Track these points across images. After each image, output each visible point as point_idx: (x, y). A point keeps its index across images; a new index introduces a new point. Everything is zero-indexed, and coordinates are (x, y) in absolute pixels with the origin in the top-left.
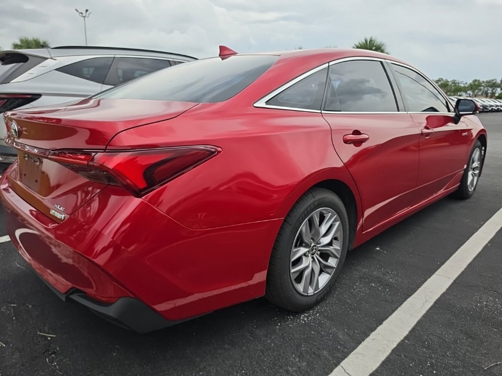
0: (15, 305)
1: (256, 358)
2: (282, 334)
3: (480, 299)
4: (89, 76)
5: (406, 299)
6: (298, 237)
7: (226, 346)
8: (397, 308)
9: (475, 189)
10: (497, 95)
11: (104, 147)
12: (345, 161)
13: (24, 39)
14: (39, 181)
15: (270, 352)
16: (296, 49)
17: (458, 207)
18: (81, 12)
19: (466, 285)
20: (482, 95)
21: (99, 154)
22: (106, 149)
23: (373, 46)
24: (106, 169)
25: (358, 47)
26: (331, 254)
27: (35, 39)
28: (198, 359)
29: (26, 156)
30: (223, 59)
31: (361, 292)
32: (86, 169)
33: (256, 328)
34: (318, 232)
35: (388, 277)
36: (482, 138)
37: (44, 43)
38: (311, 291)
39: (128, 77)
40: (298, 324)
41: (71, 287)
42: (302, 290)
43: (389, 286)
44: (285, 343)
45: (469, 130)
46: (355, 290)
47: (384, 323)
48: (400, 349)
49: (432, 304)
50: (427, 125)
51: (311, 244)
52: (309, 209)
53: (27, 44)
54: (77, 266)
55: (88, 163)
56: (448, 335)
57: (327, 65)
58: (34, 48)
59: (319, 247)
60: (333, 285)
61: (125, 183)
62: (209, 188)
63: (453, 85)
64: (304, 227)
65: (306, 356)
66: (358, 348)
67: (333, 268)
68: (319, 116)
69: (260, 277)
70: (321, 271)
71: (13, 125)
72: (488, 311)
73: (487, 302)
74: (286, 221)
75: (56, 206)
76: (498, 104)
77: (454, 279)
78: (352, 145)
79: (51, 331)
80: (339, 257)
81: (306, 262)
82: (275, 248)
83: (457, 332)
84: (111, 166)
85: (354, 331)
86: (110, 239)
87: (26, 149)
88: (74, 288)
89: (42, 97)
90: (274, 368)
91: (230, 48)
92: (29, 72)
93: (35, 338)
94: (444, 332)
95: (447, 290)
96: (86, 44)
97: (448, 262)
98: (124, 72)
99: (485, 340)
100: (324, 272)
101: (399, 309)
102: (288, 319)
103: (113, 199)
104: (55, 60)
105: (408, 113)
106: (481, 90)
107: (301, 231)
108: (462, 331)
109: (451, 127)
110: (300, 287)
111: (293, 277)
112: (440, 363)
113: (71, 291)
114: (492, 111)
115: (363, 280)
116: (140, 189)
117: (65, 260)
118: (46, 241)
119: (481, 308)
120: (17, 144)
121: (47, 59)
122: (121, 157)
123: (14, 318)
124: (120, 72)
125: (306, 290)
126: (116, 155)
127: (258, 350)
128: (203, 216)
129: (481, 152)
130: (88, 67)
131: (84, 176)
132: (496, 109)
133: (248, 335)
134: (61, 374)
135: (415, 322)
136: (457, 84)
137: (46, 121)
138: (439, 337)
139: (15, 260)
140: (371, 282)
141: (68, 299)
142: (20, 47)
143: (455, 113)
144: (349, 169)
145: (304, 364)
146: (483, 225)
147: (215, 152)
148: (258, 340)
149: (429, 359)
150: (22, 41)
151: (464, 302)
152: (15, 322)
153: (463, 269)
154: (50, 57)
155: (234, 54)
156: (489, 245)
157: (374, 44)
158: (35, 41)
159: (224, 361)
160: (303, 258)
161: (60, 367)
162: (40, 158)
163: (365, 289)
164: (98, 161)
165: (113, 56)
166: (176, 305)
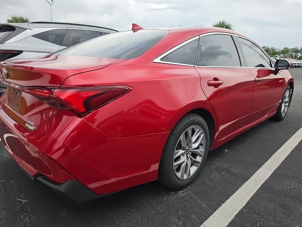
0: (4, 181)
1: (151, 218)
2: (167, 203)
3: (290, 184)
4: (52, 40)
5: (244, 183)
6: (178, 143)
7: (133, 210)
8: (238, 188)
9: (285, 115)
10: (298, 57)
11: (59, 86)
12: (208, 96)
13: (14, 17)
14: (19, 105)
15: (159, 215)
16: (177, 27)
17: (275, 126)
18: (49, 1)
19: (281, 175)
20: (289, 57)
21: (56, 90)
22: (60, 87)
23: (224, 26)
24: (60, 100)
25: (215, 26)
26: (198, 154)
27: (21, 17)
28: (115, 219)
29: (12, 89)
30: (134, 32)
31: (216, 177)
32: (48, 99)
33: (151, 199)
34: (191, 141)
35: (233, 169)
36: (291, 84)
37: (26, 20)
38: (185, 177)
39: (76, 42)
40: (177, 197)
41: (36, 172)
42: (180, 176)
43: (233, 174)
44: (169, 210)
45: (283, 79)
46: (212, 176)
47: (231, 198)
48: (240, 214)
49: (260, 186)
50: (258, 75)
51: (186, 148)
52: (185, 126)
53: (16, 20)
54: (41, 159)
55: (49, 95)
56: (270, 206)
57: (198, 37)
58: (20, 23)
59: (191, 149)
60: (199, 173)
61: (72, 108)
62: (123, 111)
63: (272, 50)
64: (182, 137)
65: (182, 218)
66: (214, 214)
67: (199, 163)
68: (193, 68)
69: (155, 167)
70: (192, 165)
71: (4, 70)
72: (295, 192)
73: (294, 186)
74: (171, 134)
75: (29, 121)
76: (299, 62)
77: (273, 170)
78: (213, 87)
79: (25, 198)
80: (203, 156)
81: (183, 159)
82: (164, 151)
83: (276, 205)
84: (63, 97)
85: (212, 203)
86: (62, 144)
87: (11, 86)
88: (39, 173)
89: (24, 52)
90: (162, 225)
91: (138, 25)
92: (16, 37)
93: (15, 202)
94: (268, 205)
95: (269, 177)
96: (52, 21)
97: (269, 160)
98: (74, 38)
99: (294, 210)
100: (194, 165)
101: (240, 189)
102: (171, 194)
103: (65, 117)
104: (32, 30)
105: (247, 67)
106: (288, 54)
107: (180, 140)
108: (279, 204)
109: (272, 76)
110: (179, 174)
111: (175, 168)
112: (266, 225)
113: (37, 175)
114: (295, 67)
115: (217, 170)
116: (81, 112)
117: (33, 155)
118: (22, 142)
119: (291, 190)
120: (6, 82)
121: (26, 29)
122: (70, 92)
123: (3, 189)
124: (71, 38)
125: (182, 176)
126: (67, 91)
127: (152, 213)
128: (120, 129)
129: (290, 93)
130: (52, 35)
131: (47, 103)
132: (298, 65)
133: (146, 203)
134: (30, 226)
135: (250, 198)
136: (274, 50)
137: (24, 68)
138: (265, 208)
139: (5, 152)
140: (222, 172)
141: (36, 180)
142: (12, 22)
143: (275, 68)
144: (211, 102)
145: (181, 223)
146: (291, 137)
147: (128, 90)
148: (152, 207)
149: (259, 222)
150: (13, 18)
151: (280, 186)
152: (3, 191)
153: (279, 165)
154: (29, 28)
155: (141, 29)
156: (295, 150)
157: (225, 24)
158: (21, 18)
159: (131, 220)
160: (181, 156)
161: (30, 221)
162: (21, 91)
163: (219, 176)
164: (56, 94)
165: (67, 28)
166: (103, 185)
